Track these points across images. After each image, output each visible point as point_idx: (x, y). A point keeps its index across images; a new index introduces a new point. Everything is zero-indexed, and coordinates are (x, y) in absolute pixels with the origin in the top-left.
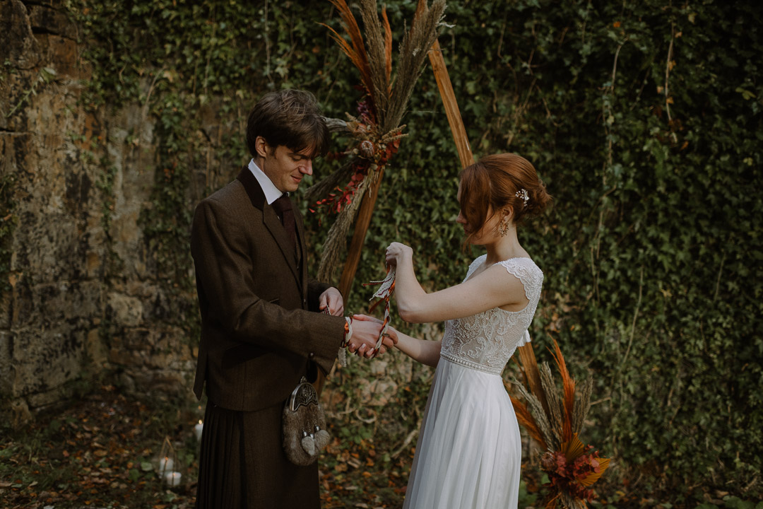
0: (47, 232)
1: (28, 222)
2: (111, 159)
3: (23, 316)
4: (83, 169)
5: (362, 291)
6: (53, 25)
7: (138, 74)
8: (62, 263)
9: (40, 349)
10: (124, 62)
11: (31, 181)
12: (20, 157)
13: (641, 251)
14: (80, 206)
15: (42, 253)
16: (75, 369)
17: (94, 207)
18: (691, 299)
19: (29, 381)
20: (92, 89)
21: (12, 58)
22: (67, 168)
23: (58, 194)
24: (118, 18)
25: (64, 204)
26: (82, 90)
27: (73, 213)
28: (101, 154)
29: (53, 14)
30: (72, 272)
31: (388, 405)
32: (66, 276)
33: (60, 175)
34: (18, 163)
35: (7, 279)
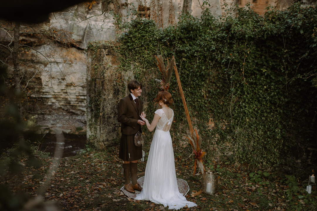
0: (109, 103)
1: (104, 101)
2: (124, 84)
3: (103, 123)
4: (118, 87)
5: (180, 118)
6: (111, 53)
7: (131, 63)
8: (112, 110)
9: (107, 131)
10: (127, 61)
11: (105, 91)
12: (103, 85)
13: (242, 109)
14: (117, 96)
15: (107, 108)
16: (115, 137)
17: (120, 97)
18: (254, 122)
19: (104, 138)
20: (120, 67)
21: (101, 62)
22: (114, 87)
23: (111, 94)
24: (126, 50)
25: (113, 96)
26: (118, 68)
27: (115, 98)
28: (122, 83)
29: (111, 50)
30: (115, 113)
31: (186, 147)
32: (113, 114)
33: (112, 89)
34: (102, 87)
35: (100, 114)
